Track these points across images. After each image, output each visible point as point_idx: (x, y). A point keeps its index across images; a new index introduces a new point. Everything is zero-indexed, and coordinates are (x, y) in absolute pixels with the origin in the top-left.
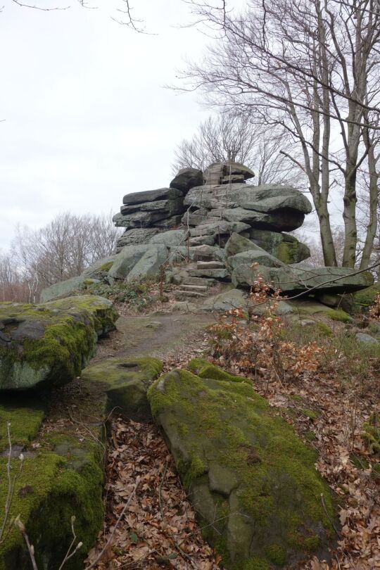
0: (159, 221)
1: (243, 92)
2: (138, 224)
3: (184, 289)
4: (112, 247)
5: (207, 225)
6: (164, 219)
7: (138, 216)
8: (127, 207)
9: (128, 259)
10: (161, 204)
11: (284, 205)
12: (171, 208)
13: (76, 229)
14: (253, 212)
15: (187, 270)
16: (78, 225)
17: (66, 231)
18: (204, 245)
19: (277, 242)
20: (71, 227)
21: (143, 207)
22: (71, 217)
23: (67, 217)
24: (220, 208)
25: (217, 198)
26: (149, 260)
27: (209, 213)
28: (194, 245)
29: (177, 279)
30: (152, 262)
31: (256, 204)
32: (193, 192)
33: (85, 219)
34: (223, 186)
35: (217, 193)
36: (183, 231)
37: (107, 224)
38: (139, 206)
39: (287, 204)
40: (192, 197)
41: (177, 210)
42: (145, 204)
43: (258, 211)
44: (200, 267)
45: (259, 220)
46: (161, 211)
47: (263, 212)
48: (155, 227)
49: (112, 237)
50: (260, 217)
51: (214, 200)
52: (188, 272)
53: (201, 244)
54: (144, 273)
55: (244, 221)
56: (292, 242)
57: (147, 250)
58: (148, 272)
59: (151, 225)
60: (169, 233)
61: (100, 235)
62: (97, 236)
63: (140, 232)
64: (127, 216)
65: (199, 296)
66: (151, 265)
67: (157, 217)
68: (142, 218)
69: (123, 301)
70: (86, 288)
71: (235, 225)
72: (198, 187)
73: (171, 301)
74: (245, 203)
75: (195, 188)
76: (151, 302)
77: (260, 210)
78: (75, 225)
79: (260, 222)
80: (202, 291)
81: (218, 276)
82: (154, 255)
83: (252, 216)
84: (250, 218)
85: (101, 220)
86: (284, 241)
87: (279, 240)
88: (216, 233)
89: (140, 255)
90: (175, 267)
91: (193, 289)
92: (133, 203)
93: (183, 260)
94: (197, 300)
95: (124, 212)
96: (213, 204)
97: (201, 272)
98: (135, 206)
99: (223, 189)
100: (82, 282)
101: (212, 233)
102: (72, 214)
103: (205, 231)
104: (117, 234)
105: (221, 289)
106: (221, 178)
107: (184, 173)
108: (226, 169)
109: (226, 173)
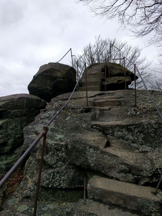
106: (103, 80)
107: (45, 72)
108: (107, 70)
109: (107, 73)
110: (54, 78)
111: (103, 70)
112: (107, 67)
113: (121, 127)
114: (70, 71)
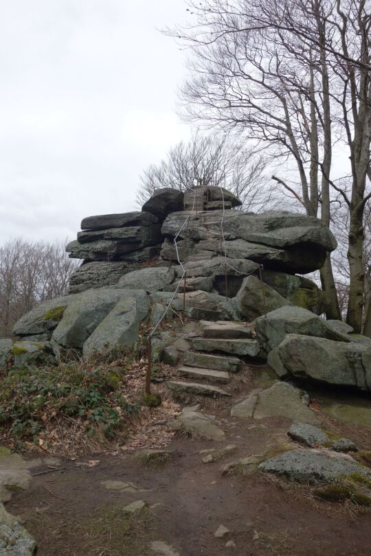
0: (129, 253)
1: (230, 106)
2: (101, 256)
3: (186, 376)
4: (66, 277)
5: (201, 262)
6: (134, 251)
7: (100, 245)
8: (86, 234)
9: (87, 315)
10: (132, 231)
11: (306, 239)
12: (144, 237)
13: (27, 256)
14: (262, 246)
15: (186, 336)
16: (30, 252)
17: (17, 258)
18: (200, 291)
19: (294, 288)
20: (21, 255)
21: (108, 234)
22: (22, 244)
23: (18, 244)
24: (211, 239)
25: (206, 226)
26: (123, 317)
27: (196, 245)
28: (185, 290)
29: (170, 354)
30: (128, 323)
31: (266, 235)
32: (173, 218)
33: (38, 247)
34: (209, 213)
35: (205, 220)
36: (167, 269)
37: (61, 253)
38: (102, 232)
39: (309, 237)
40: (173, 223)
41: (150, 240)
42: (110, 231)
43: (269, 246)
44: (209, 334)
45: (272, 257)
46: (130, 240)
47: (276, 247)
48: (121, 260)
49: (67, 267)
50: (274, 254)
51: (202, 228)
52: (188, 340)
53: (195, 290)
54: (114, 341)
55: (251, 258)
56: (311, 289)
57: (119, 299)
58: (121, 340)
59: (116, 258)
60: (147, 271)
61: (54, 265)
62: (50, 265)
63: (103, 267)
64: (86, 245)
65: (218, 394)
66: (125, 328)
67: (125, 248)
68: (105, 248)
69: (75, 414)
70: (12, 361)
71: (241, 263)
72: (178, 213)
73: (165, 403)
74: (249, 234)
75: (175, 213)
76: (132, 413)
77: (271, 243)
78: (27, 253)
79: (274, 260)
80: (220, 382)
81: (245, 353)
82: (131, 309)
83: (263, 252)
84: (259, 254)
85: (55, 249)
86: (301, 286)
87: (296, 285)
88: (214, 274)
89: (107, 308)
90: (164, 330)
91: (204, 379)
92: (94, 228)
93: (174, 316)
94: (214, 404)
95: (82, 239)
96: (201, 234)
97: (212, 342)
98: (97, 233)
99: (211, 216)
100: (6, 350)
101: (210, 274)
102: (24, 241)
103: (199, 271)
104: (71, 264)
105: (252, 378)
106: (205, 204)
107: (162, 195)
108: (210, 194)
109: (209, 198)
110: (167, 200)
111: (205, 194)
112: (209, 191)
113: (214, 224)
114: (181, 195)
